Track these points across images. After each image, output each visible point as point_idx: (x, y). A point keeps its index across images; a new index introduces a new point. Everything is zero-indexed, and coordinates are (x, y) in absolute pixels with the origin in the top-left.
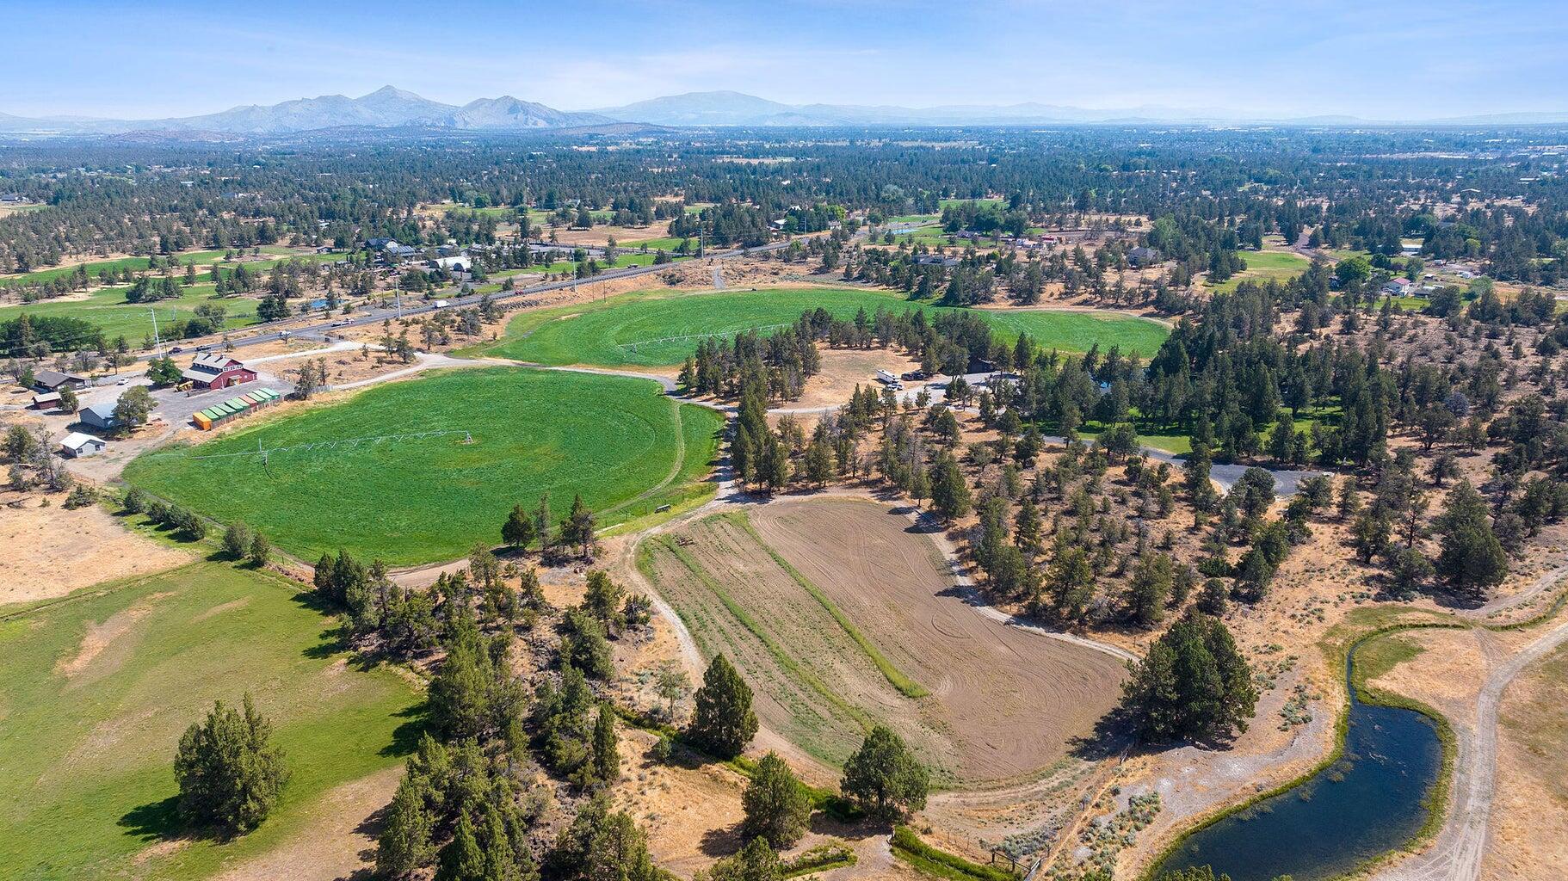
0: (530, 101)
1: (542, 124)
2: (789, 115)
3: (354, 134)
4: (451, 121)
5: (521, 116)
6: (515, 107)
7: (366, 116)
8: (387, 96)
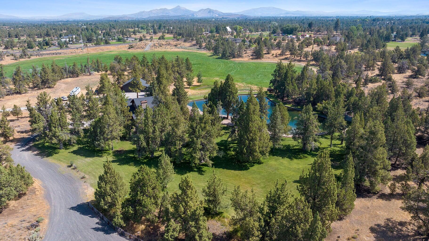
0: (214, 10)
1: (217, 15)
2: (287, 13)
3: (163, 17)
4: (193, 15)
5: (212, 14)
6: (210, 11)
7: (172, 14)
8: (178, 9)
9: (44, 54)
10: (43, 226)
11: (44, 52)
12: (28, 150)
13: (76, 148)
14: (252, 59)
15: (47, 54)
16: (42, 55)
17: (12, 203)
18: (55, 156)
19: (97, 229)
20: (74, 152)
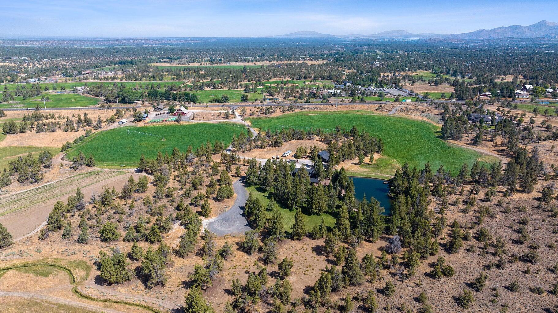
9: (306, 108)
10: (229, 208)
11: (306, 106)
12: (242, 182)
13: (258, 187)
14: (468, 144)
15: (308, 108)
16: (303, 108)
17: (225, 200)
18: (249, 188)
19: (241, 214)
20: (257, 189)
